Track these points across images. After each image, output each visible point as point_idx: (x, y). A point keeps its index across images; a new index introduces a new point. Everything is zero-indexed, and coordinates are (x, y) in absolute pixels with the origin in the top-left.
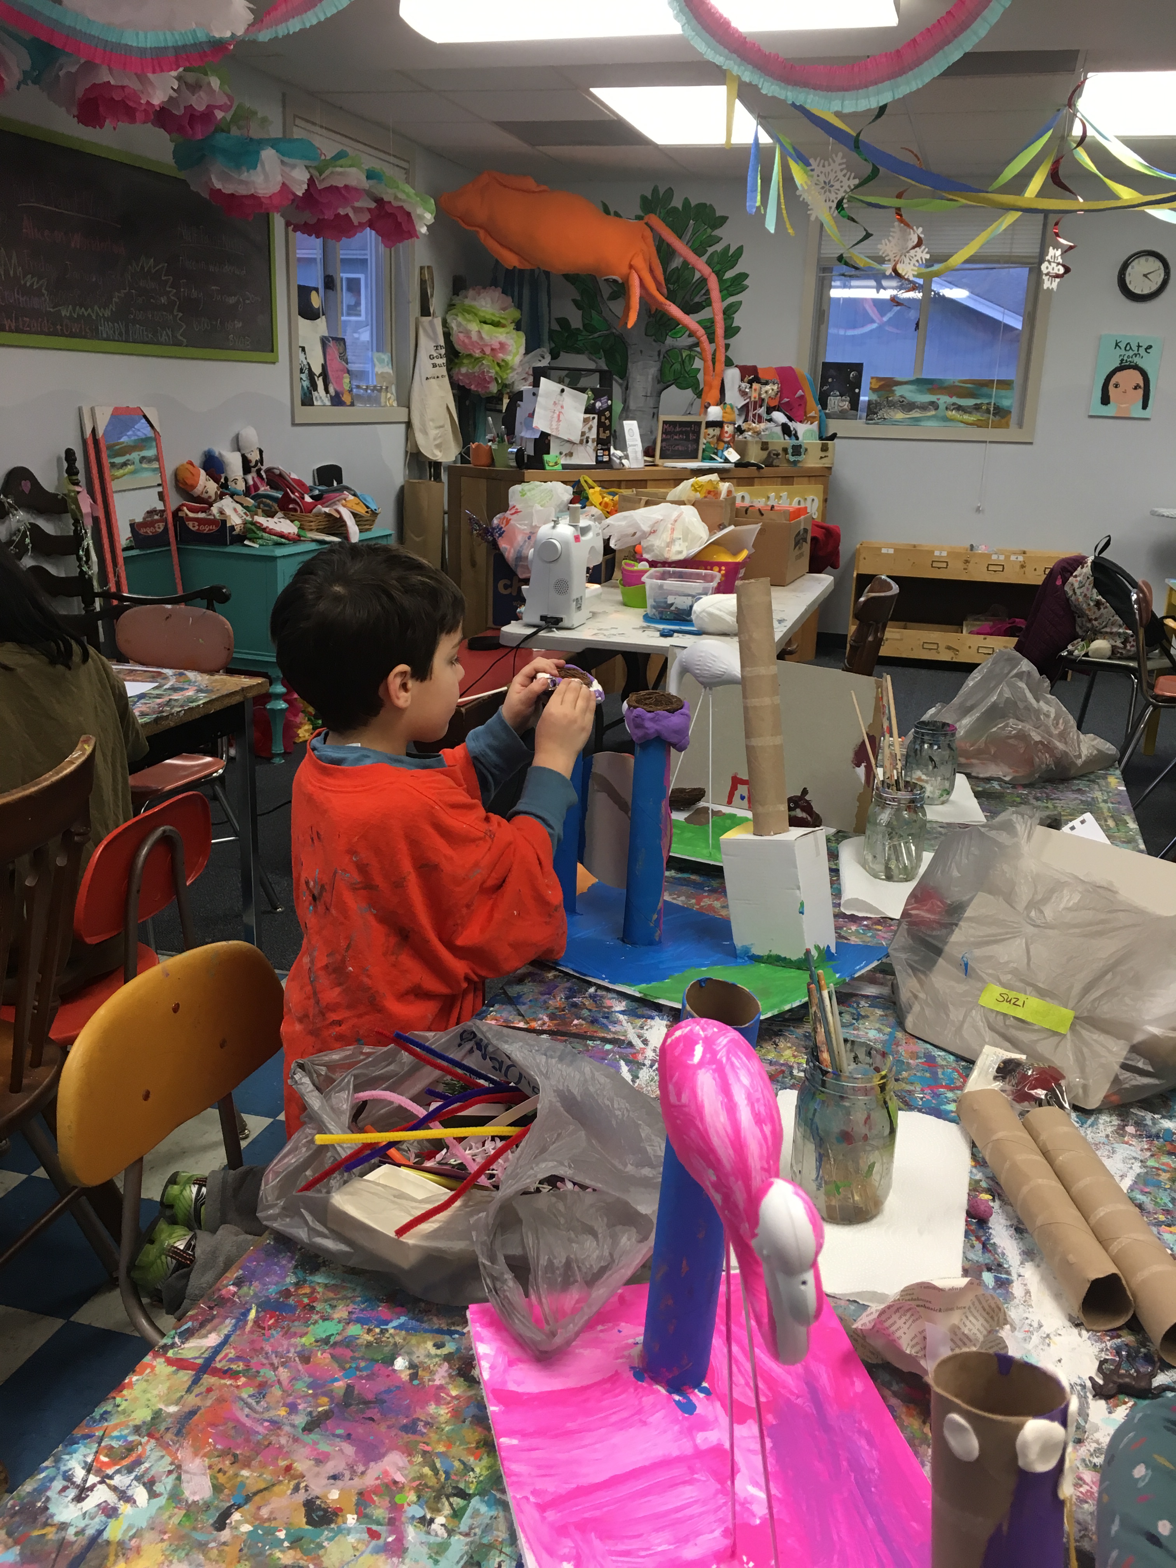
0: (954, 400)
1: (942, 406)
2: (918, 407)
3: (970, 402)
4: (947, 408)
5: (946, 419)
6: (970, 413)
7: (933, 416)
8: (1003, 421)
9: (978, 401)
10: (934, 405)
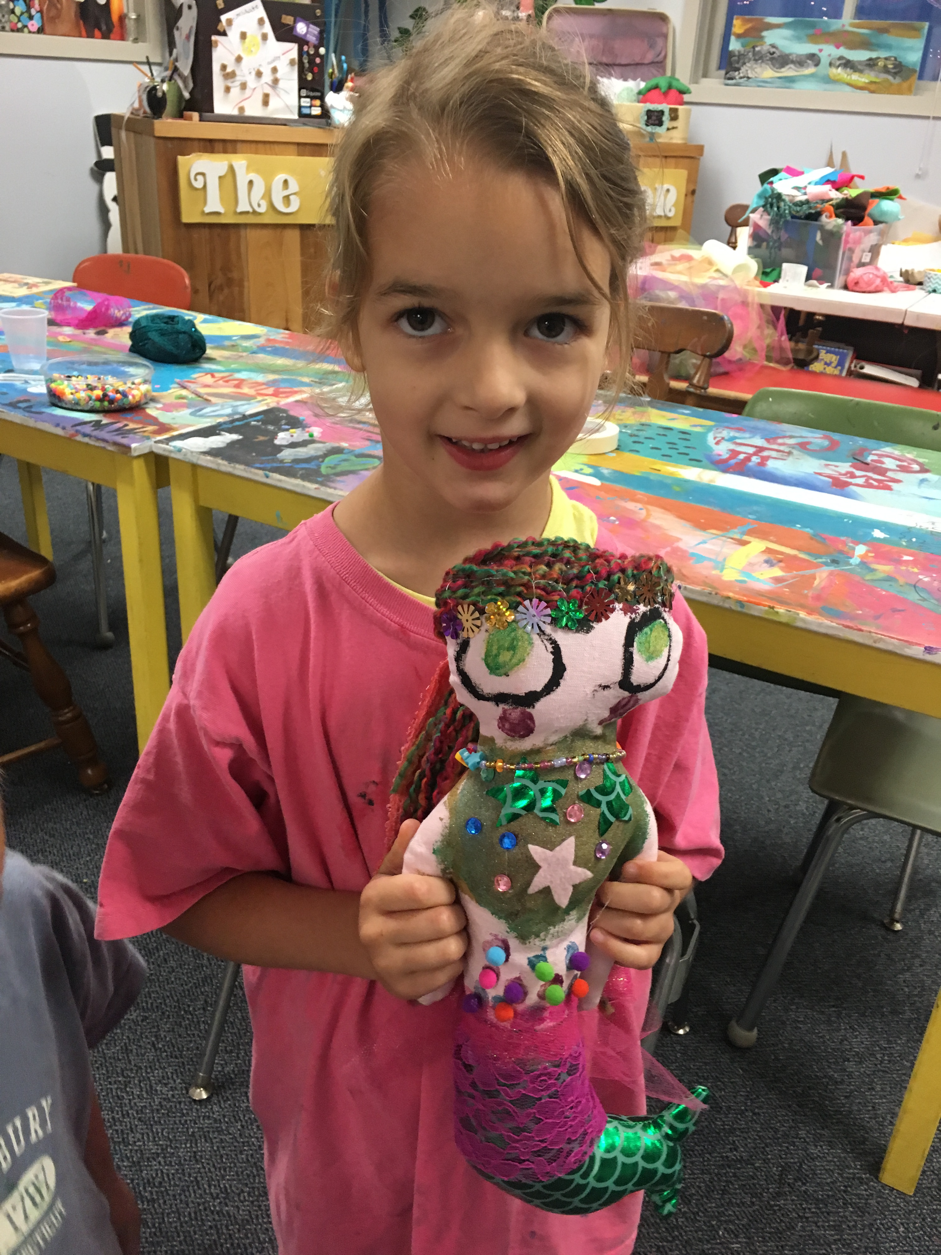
0: (843, 52)
1: (825, 60)
2: (793, 62)
3: (860, 56)
4: (831, 64)
5: (828, 80)
6: (861, 71)
7: (812, 75)
8: (905, 85)
9: (874, 55)
10: (814, 59)
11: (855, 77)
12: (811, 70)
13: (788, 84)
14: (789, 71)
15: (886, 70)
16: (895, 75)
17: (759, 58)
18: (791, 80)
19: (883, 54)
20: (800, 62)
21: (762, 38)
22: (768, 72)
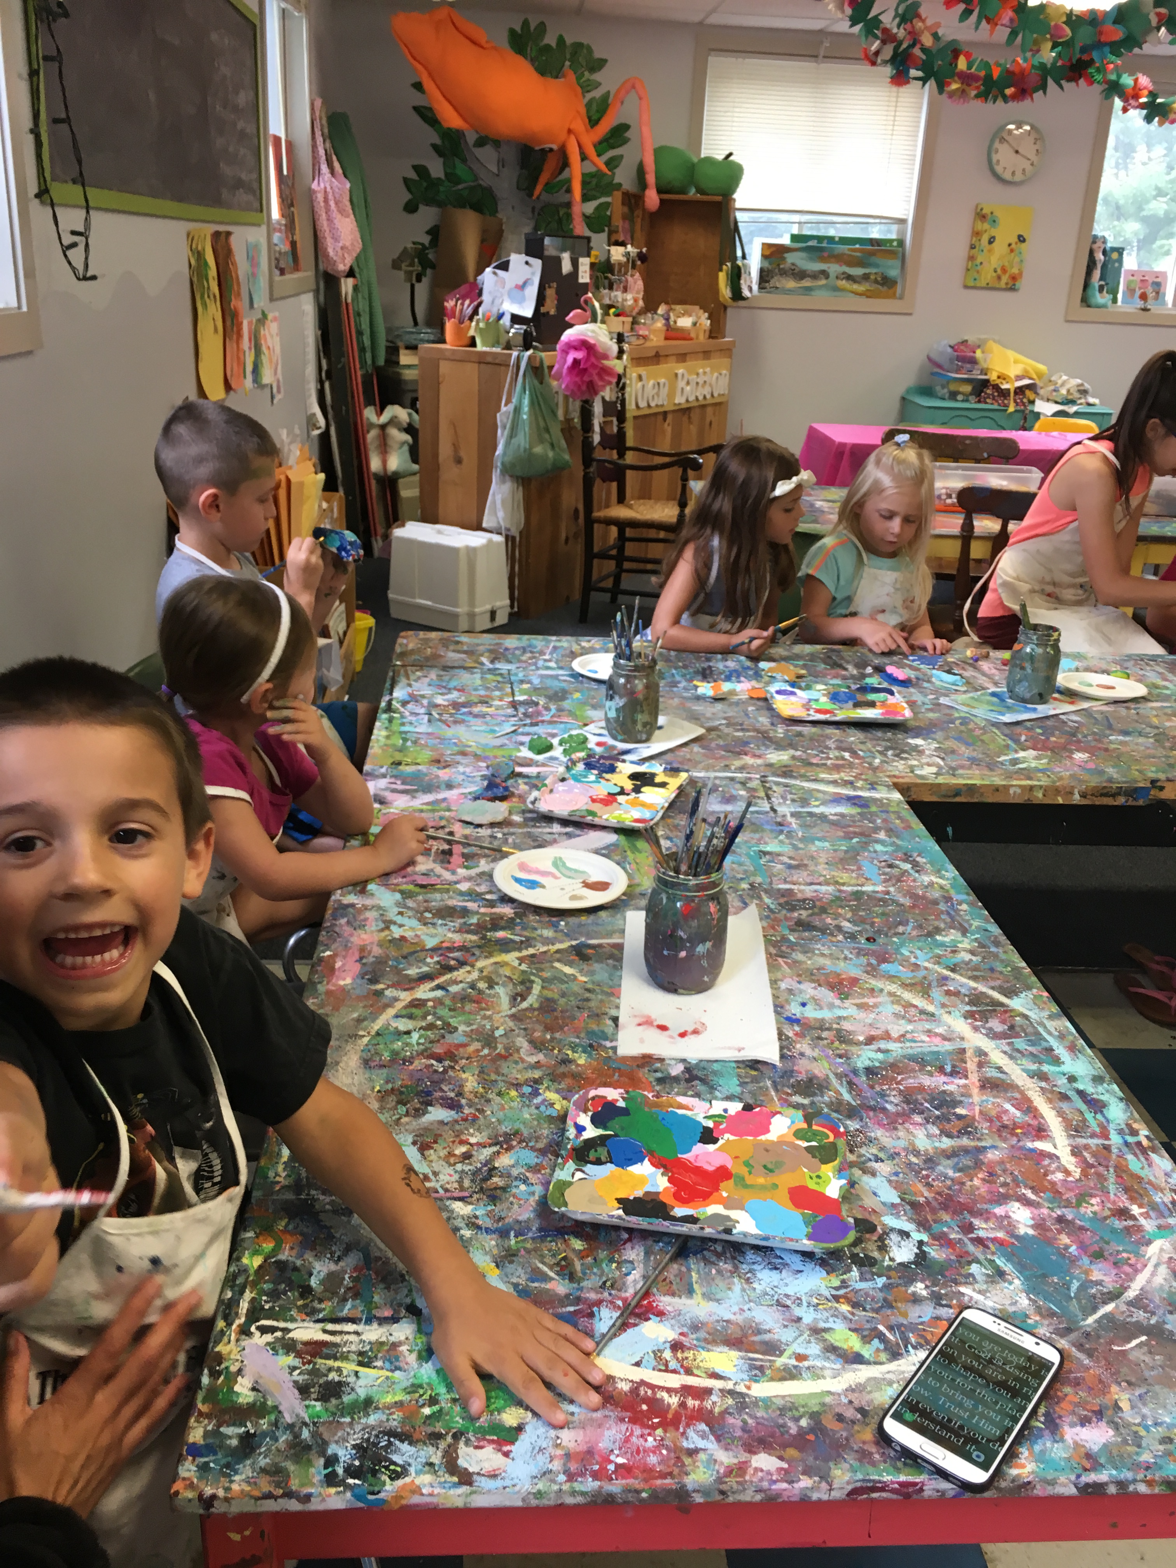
0: (845, 269)
1: (832, 275)
2: (809, 276)
3: (859, 271)
5: (836, 289)
6: (859, 282)
7: (824, 286)
9: (867, 271)
10: (825, 274)
11: (855, 287)
12: (823, 282)
13: (807, 293)
14: (807, 283)
15: (876, 281)
16: (882, 285)
17: (783, 273)
18: (809, 289)
19: (874, 271)
20: (815, 276)
21: (784, 259)
22: (791, 284)
